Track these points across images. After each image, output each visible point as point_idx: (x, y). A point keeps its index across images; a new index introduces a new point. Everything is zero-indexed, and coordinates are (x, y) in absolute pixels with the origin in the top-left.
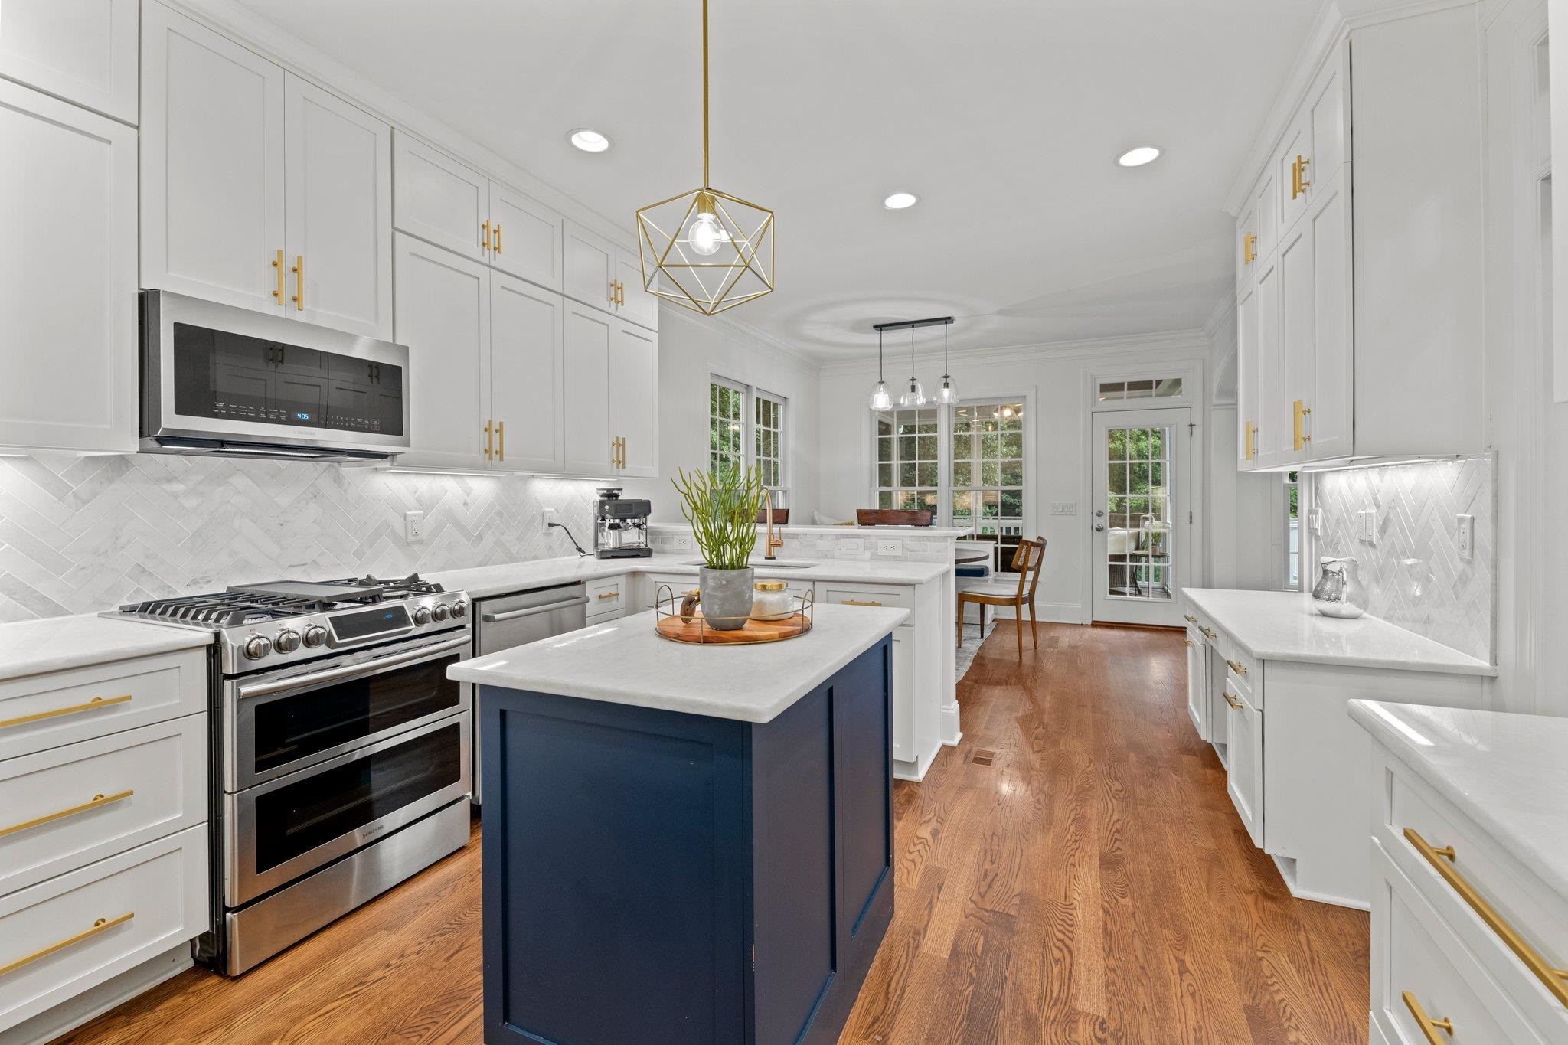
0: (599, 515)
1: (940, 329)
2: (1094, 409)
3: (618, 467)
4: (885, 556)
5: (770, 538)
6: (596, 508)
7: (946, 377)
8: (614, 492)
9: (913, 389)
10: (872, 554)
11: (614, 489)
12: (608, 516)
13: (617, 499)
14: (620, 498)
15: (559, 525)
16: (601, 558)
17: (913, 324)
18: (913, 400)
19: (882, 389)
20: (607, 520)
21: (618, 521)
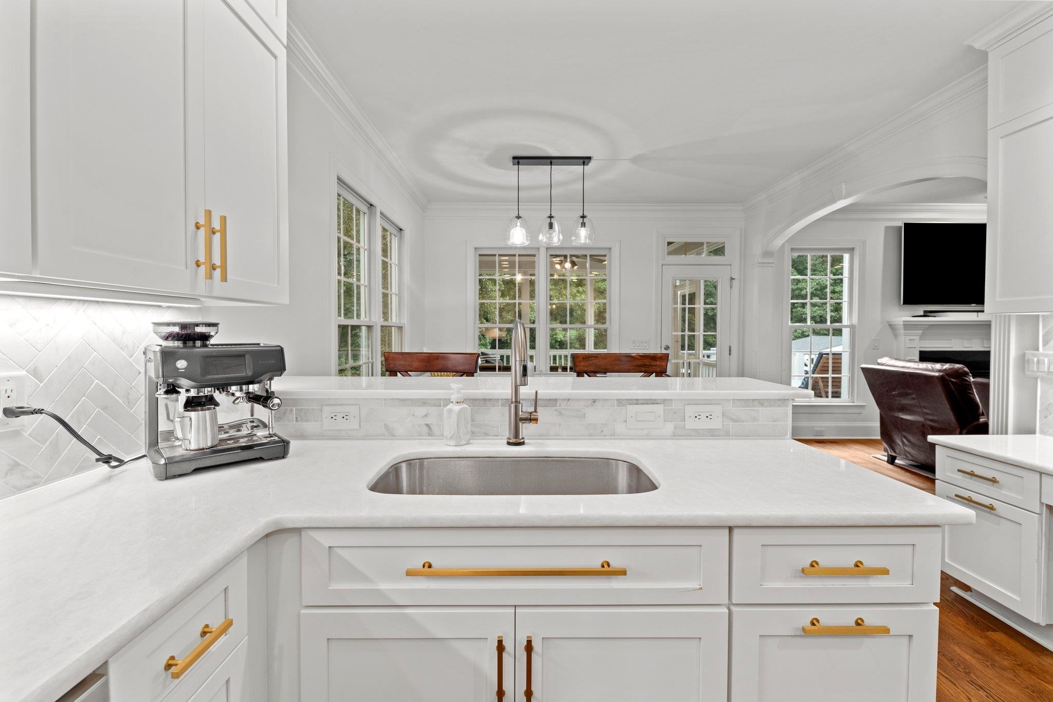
0: (161, 381)
1: (578, 169)
2: (664, 263)
3: (210, 277)
4: (696, 431)
5: (516, 408)
6: (151, 366)
7: (583, 217)
8: (199, 330)
9: (551, 226)
10: (675, 427)
11: (197, 325)
12: (184, 382)
13: (205, 346)
14: (212, 341)
15: (40, 411)
16: (167, 478)
17: (550, 160)
18: (550, 238)
19: (518, 224)
20: (182, 391)
21: (207, 391)
